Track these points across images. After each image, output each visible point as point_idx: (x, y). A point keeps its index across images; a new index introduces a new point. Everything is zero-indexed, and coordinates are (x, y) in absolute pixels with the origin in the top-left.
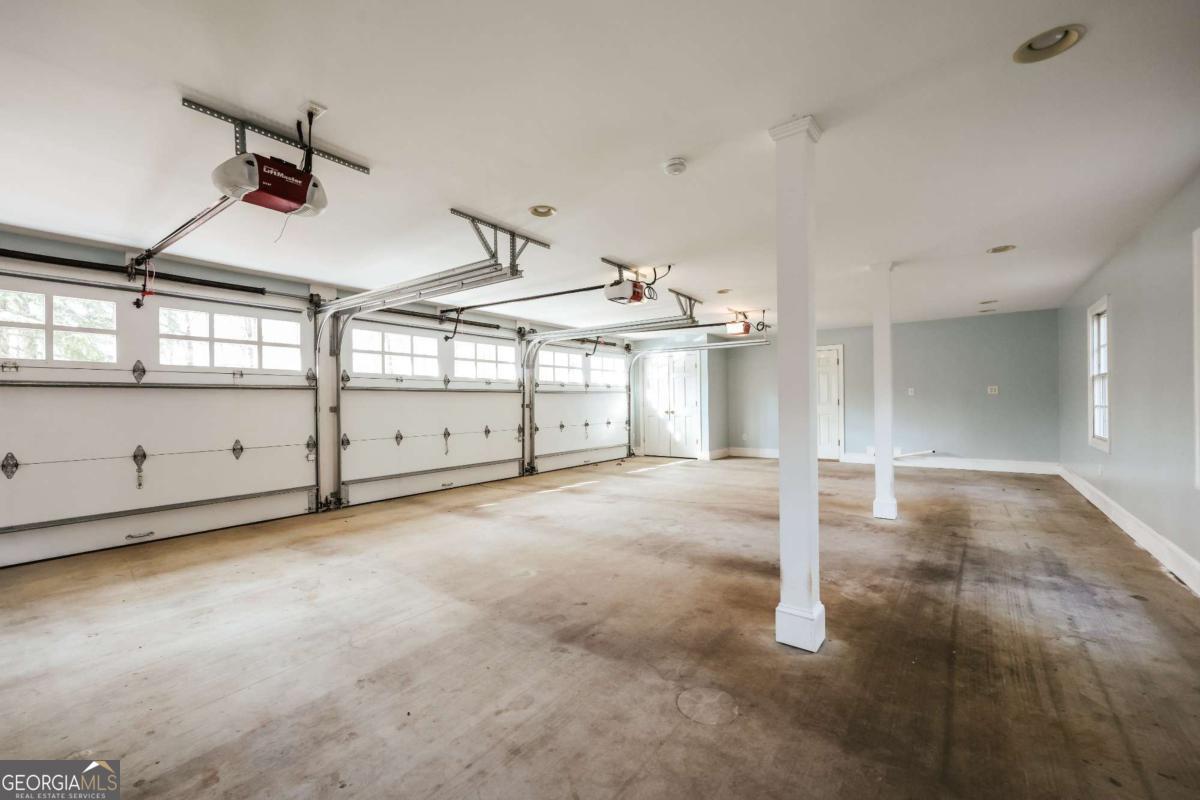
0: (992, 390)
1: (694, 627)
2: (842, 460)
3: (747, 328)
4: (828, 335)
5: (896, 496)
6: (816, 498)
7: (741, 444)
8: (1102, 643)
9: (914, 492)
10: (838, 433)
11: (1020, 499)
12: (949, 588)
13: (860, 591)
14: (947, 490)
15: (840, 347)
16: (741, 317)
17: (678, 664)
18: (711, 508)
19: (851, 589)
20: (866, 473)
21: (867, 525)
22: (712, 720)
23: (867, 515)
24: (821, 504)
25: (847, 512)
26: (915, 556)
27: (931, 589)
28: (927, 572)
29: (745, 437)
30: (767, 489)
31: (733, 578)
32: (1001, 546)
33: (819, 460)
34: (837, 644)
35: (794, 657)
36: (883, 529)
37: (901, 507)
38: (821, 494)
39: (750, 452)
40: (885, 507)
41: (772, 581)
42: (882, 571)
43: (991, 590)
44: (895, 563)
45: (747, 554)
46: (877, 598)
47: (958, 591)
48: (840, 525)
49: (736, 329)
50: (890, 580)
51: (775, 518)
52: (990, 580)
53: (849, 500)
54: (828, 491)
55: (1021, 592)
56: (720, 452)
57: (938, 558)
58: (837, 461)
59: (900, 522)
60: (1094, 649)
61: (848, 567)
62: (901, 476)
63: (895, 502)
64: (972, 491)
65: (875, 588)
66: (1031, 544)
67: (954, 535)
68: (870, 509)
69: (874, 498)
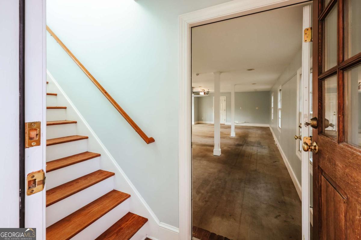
0: (257, 108)
1: (200, 154)
2: (225, 124)
3: (205, 93)
4: (223, 94)
5: (235, 132)
6: (220, 133)
7: (202, 120)
8: (260, 153)
9: (239, 131)
10: (224, 117)
11: (259, 132)
12: (241, 147)
13: (227, 148)
14: (246, 130)
15: (225, 97)
16: (203, 91)
17: (199, 158)
18: (198, 136)
19: (225, 148)
20: (229, 127)
21: (229, 138)
22: (206, 163)
23: (230, 136)
24: (221, 134)
25: (226, 136)
26: (237, 143)
27: (239, 147)
28: (239, 145)
29: (203, 118)
30: (209, 131)
31: (205, 148)
32: (252, 141)
33: (221, 124)
34: (223, 155)
35: (216, 157)
36: (232, 139)
37: (236, 134)
38: (221, 132)
39: (204, 122)
40: (233, 134)
41: (212, 148)
42: (231, 145)
43: (247, 147)
44: (233, 144)
45: (207, 144)
46: (230, 149)
47: (242, 148)
48: (224, 138)
49: (202, 94)
50: (232, 147)
51: (213, 137)
52: (248, 146)
53: (226, 133)
54: (222, 131)
55: (252, 147)
56: (196, 122)
57: (241, 143)
58: (224, 124)
59: (236, 137)
60: (259, 154)
61: (225, 145)
62: (236, 127)
63: (235, 133)
64: (250, 131)
65: (229, 148)
66: (257, 140)
67: (245, 139)
68: (230, 135)
69: (231, 133)
